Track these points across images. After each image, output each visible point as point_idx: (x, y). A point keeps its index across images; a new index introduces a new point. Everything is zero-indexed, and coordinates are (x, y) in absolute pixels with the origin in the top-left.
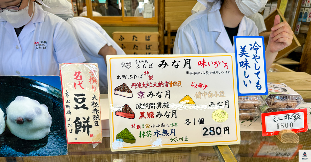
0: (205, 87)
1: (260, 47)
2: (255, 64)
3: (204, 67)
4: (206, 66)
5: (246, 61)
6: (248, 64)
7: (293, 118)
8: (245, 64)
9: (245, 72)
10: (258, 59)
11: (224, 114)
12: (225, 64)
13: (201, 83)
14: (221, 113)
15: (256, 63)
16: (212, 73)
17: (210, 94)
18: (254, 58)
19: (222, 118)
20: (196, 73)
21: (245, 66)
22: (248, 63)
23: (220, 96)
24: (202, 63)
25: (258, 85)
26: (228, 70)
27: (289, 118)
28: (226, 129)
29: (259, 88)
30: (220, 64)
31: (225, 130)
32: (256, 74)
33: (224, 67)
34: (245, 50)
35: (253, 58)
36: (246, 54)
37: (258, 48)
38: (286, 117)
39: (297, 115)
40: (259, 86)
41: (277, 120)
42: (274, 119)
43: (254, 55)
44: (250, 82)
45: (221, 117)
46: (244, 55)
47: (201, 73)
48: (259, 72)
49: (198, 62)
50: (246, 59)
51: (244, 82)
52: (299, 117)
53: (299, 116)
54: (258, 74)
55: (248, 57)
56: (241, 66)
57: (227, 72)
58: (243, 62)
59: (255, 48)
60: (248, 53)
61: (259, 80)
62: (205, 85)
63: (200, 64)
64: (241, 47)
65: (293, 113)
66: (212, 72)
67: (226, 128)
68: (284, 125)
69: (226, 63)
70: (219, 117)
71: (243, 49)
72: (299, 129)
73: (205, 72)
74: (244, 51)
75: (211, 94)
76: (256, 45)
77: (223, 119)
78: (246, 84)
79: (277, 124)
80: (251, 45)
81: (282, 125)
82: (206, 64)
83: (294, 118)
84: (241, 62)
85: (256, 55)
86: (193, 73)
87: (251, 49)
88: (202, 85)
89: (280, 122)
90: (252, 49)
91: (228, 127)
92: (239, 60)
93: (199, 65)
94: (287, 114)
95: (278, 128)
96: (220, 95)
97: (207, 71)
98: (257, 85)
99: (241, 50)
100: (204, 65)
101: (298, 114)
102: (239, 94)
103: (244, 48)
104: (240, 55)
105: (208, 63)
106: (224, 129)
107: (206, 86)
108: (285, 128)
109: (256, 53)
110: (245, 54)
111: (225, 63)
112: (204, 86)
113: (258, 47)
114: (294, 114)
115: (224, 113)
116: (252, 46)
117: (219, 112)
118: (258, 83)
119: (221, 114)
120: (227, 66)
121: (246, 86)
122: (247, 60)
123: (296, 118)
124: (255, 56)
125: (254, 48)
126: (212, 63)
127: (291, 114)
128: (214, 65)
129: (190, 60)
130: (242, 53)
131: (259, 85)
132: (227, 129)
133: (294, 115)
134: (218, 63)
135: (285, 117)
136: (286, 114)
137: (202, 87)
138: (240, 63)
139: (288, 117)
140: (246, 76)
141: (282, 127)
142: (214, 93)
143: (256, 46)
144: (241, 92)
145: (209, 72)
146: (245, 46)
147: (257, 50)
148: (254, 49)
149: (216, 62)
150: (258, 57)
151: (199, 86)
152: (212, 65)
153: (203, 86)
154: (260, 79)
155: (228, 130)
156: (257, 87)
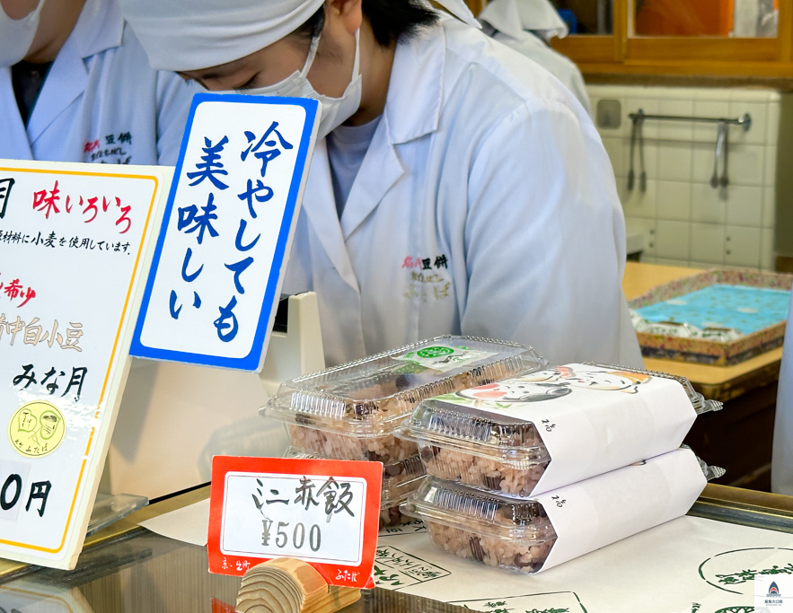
0: (25, 298)
1: (287, 146)
2: (243, 224)
3: (47, 215)
4: (57, 210)
5: (210, 207)
6: (211, 221)
7: (322, 500)
8: (201, 220)
9: (189, 253)
10: (261, 199)
11: (50, 423)
12: (123, 210)
13: (17, 281)
14: (46, 417)
15: (248, 218)
16: (67, 244)
17: (33, 333)
18: (246, 196)
19: (40, 439)
20: (16, 237)
21: (200, 227)
22: (215, 217)
23: (64, 344)
24: (46, 200)
25: (225, 321)
26: (123, 240)
27: (310, 499)
28: (40, 489)
29: (225, 332)
30: (105, 207)
31: (32, 496)
32: (230, 267)
33: (118, 222)
34: (219, 157)
35: (242, 197)
36: (216, 175)
37: (276, 153)
38: (301, 493)
39: (341, 491)
40: (227, 326)
41: (268, 502)
42: (257, 495)
43: (250, 183)
44: (197, 303)
45: (38, 435)
46: (207, 178)
47: (30, 240)
48: (249, 261)
49: (36, 195)
50: (211, 197)
51: (173, 297)
52: (345, 499)
53: (348, 497)
54: (239, 268)
55: (222, 186)
56: (182, 224)
57: (119, 245)
58: (193, 209)
59: (264, 148)
60: (225, 173)
61: (238, 296)
62: (29, 289)
63: (40, 202)
64: (208, 142)
65: (327, 478)
66: (68, 239)
67: (39, 485)
68: (289, 531)
69: (127, 209)
70: (32, 433)
71: (212, 152)
72: (343, 568)
73: (45, 236)
74: (215, 161)
75: (35, 331)
76: (273, 137)
77: (43, 443)
78: (176, 309)
79: (265, 522)
80: (250, 136)
81: (282, 529)
82: (60, 204)
83: (327, 504)
84: (186, 209)
85: (260, 184)
86: (5, 237)
87: (244, 156)
88: (20, 290)
89: (275, 512)
90: (251, 155)
91: (48, 485)
92: (182, 201)
93: (36, 204)
94: (308, 477)
95: (265, 544)
96: (65, 338)
97: (53, 234)
98: (221, 319)
99: (203, 158)
100: (52, 206)
101: (343, 485)
102: (137, 348)
103: (219, 147)
104: (191, 176)
105: (68, 199)
106: (33, 490)
107: (31, 294)
108: (289, 549)
109: (263, 174)
110: (214, 175)
111: (123, 205)
112: (26, 292)
113: (279, 146)
114: (327, 484)
115: (54, 418)
116: (255, 143)
117: (38, 411)
118: (226, 312)
119: (44, 421)
120: (127, 221)
121: (175, 315)
122: (214, 203)
123: (335, 503)
124: (255, 186)
125: (260, 150)
126: (81, 203)
127: (318, 480)
128: (85, 212)
129: (12, 181)
130: (204, 169)
131: (229, 321)
132: (41, 491)
133: (328, 490)
134: (99, 204)
135: (298, 490)
136: (301, 477)
137: (15, 296)
138: (181, 211)
139: (307, 491)
140: (189, 272)
141: (280, 543)
142: (47, 326)
143: (272, 143)
144: (146, 341)
145: (58, 236)
146: (225, 140)
147: (271, 158)
148: (258, 156)
149: (95, 200)
150: (264, 193)
151: (8, 289)
152: (77, 209)
153: (22, 294)
154: (241, 290)
155: (44, 496)
156: (220, 325)
